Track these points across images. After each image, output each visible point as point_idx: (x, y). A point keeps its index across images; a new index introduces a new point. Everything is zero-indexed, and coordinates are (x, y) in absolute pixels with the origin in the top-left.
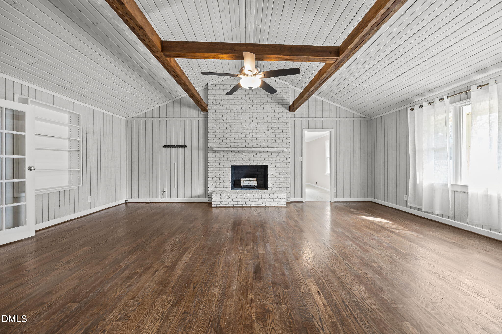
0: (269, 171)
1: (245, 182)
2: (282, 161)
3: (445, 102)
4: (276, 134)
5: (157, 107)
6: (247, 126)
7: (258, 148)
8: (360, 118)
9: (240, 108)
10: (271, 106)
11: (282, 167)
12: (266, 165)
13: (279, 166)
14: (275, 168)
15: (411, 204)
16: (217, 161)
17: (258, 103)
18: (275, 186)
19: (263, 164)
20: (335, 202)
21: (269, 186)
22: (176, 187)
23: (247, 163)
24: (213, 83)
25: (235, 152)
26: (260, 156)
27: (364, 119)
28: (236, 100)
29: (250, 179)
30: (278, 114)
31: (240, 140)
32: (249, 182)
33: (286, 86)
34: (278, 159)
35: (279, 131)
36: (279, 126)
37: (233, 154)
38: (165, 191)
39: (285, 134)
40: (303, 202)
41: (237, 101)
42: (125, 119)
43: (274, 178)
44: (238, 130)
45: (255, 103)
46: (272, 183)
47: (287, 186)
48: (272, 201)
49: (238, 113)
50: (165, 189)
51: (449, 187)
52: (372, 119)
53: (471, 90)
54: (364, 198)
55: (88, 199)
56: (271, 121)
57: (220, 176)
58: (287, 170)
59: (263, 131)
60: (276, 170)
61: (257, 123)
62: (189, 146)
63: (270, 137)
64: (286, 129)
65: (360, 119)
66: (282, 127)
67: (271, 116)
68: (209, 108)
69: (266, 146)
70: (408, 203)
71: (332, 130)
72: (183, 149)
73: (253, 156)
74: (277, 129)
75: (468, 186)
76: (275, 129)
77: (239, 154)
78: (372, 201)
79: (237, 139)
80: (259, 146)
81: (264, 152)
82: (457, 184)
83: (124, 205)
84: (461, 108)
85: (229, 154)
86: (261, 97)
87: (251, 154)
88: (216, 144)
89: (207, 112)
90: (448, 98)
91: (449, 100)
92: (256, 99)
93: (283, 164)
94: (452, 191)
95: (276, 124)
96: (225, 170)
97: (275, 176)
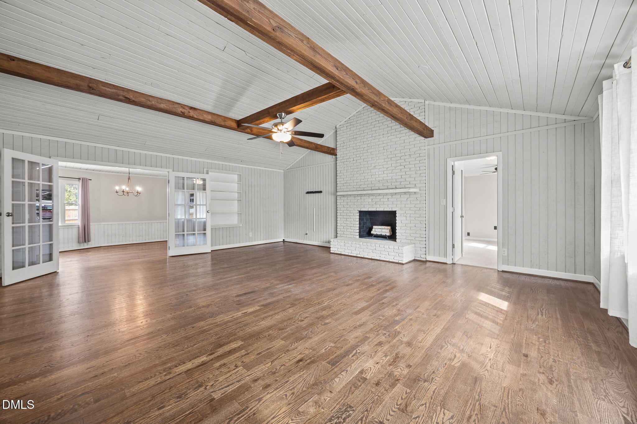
0: (397, 218)
1: (376, 230)
2: (413, 206)
4: (406, 170)
5: (301, 157)
6: (373, 165)
7: (385, 189)
9: (366, 146)
10: (400, 136)
11: (414, 213)
12: (394, 210)
13: (411, 212)
14: (405, 214)
16: (344, 206)
17: (384, 136)
18: (405, 237)
19: (390, 210)
21: (397, 237)
22: (314, 231)
23: (373, 207)
24: (340, 124)
25: (361, 195)
26: (387, 199)
28: (362, 136)
29: (383, 227)
30: (409, 144)
31: (366, 181)
32: (380, 230)
33: (419, 105)
34: (409, 202)
35: (410, 166)
36: (410, 160)
37: (359, 198)
38: (307, 234)
39: (418, 168)
40: (446, 264)
41: (363, 138)
42: (283, 171)
43: (403, 227)
44: (364, 171)
45: (382, 136)
46: (401, 233)
47: (420, 239)
48: (388, 254)
49: (364, 152)
50: (307, 232)
52: (594, 119)
54: (574, 274)
55: (250, 235)
56: (400, 155)
57: (348, 222)
58: (420, 217)
59: (390, 168)
60: (406, 217)
61: (383, 160)
62: (324, 192)
63: (399, 175)
64: (419, 162)
66: (414, 160)
67: (400, 148)
68: (338, 151)
69: (394, 187)
71: (501, 153)
72: (319, 194)
73: (379, 200)
74: (408, 163)
76: (405, 164)
77: (365, 198)
78: (594, 283)
79: (363, 181)
80: (386, 187)
81: (392, 194)
83: (282, 242)
85: (356, 198)
86: (388, 127)
87: (377, 197)
88: (343, 187)
89: (337, 155)
92: (383, 130)
93: (415, 209)
95: (405, 157)
96: (352, 216)
97: (405, 224)
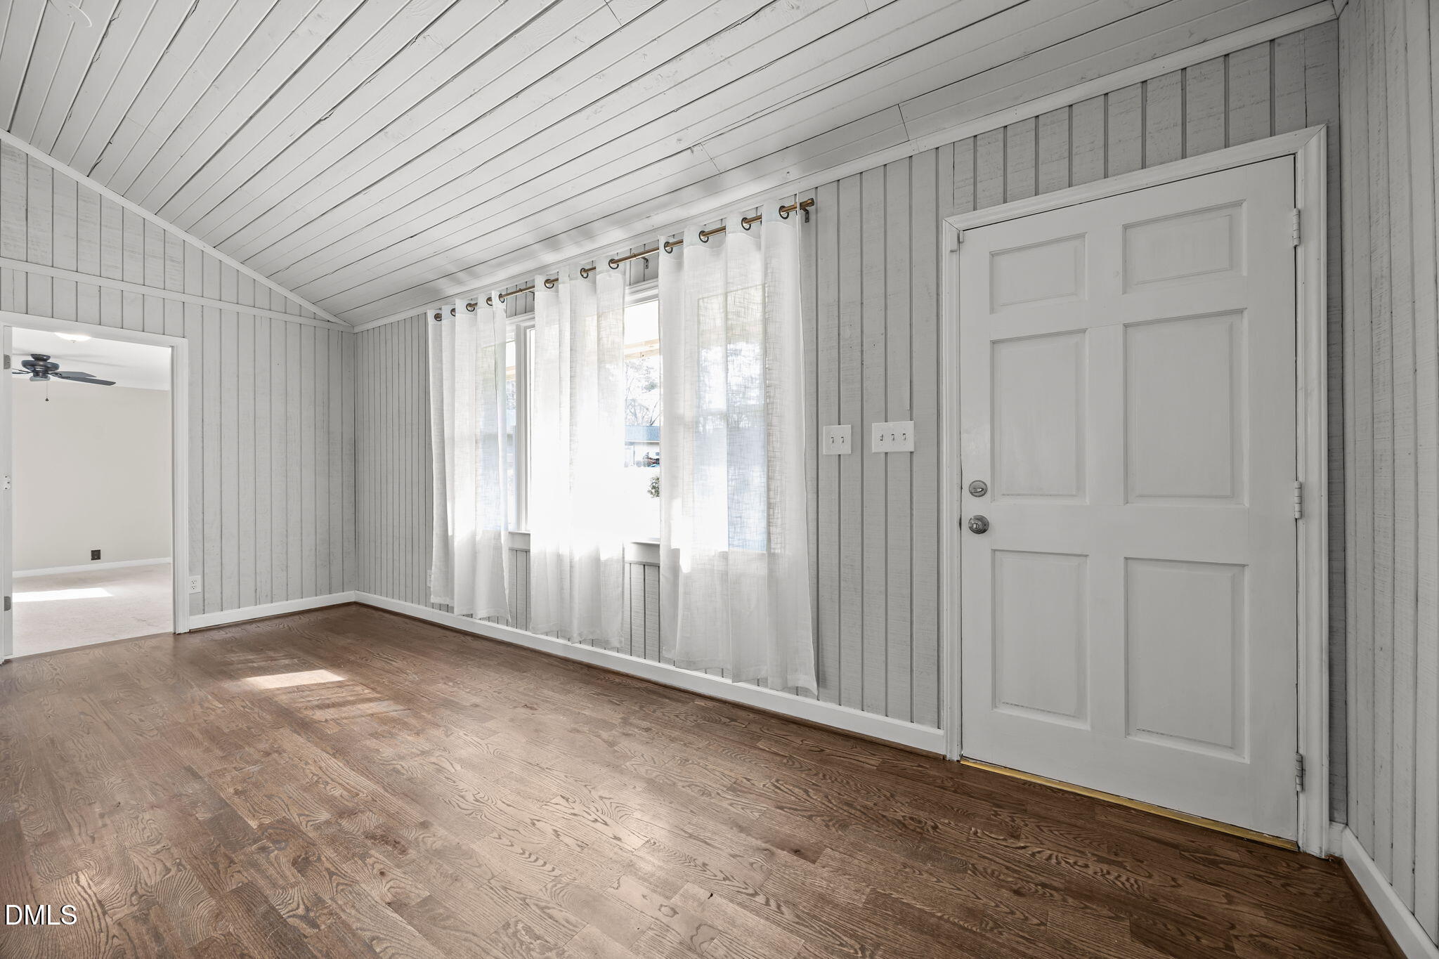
3: (494, 309)
8: (315, 318)
15: (439, 598)
20: (191, 632)
27: (327, 325)
51: (502, 542)
52: (356, 330)
53: (534, 287)
54: (329, 596)
65: (315, 323)
70: (432, 596)
71: (183, 343)
75: (529, 535)
78: (357, 600)
82: (520, 532)
84: (528, 331)
90: (502, 300)
91: (503, 306)
94: (511, 550)
